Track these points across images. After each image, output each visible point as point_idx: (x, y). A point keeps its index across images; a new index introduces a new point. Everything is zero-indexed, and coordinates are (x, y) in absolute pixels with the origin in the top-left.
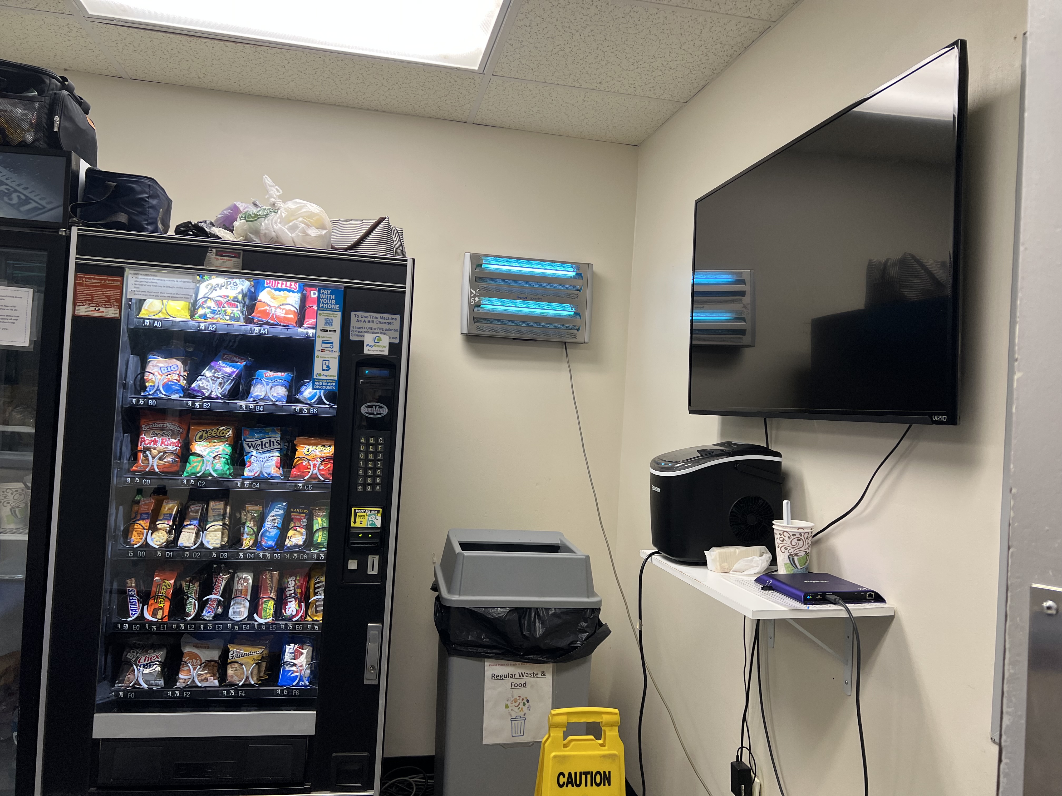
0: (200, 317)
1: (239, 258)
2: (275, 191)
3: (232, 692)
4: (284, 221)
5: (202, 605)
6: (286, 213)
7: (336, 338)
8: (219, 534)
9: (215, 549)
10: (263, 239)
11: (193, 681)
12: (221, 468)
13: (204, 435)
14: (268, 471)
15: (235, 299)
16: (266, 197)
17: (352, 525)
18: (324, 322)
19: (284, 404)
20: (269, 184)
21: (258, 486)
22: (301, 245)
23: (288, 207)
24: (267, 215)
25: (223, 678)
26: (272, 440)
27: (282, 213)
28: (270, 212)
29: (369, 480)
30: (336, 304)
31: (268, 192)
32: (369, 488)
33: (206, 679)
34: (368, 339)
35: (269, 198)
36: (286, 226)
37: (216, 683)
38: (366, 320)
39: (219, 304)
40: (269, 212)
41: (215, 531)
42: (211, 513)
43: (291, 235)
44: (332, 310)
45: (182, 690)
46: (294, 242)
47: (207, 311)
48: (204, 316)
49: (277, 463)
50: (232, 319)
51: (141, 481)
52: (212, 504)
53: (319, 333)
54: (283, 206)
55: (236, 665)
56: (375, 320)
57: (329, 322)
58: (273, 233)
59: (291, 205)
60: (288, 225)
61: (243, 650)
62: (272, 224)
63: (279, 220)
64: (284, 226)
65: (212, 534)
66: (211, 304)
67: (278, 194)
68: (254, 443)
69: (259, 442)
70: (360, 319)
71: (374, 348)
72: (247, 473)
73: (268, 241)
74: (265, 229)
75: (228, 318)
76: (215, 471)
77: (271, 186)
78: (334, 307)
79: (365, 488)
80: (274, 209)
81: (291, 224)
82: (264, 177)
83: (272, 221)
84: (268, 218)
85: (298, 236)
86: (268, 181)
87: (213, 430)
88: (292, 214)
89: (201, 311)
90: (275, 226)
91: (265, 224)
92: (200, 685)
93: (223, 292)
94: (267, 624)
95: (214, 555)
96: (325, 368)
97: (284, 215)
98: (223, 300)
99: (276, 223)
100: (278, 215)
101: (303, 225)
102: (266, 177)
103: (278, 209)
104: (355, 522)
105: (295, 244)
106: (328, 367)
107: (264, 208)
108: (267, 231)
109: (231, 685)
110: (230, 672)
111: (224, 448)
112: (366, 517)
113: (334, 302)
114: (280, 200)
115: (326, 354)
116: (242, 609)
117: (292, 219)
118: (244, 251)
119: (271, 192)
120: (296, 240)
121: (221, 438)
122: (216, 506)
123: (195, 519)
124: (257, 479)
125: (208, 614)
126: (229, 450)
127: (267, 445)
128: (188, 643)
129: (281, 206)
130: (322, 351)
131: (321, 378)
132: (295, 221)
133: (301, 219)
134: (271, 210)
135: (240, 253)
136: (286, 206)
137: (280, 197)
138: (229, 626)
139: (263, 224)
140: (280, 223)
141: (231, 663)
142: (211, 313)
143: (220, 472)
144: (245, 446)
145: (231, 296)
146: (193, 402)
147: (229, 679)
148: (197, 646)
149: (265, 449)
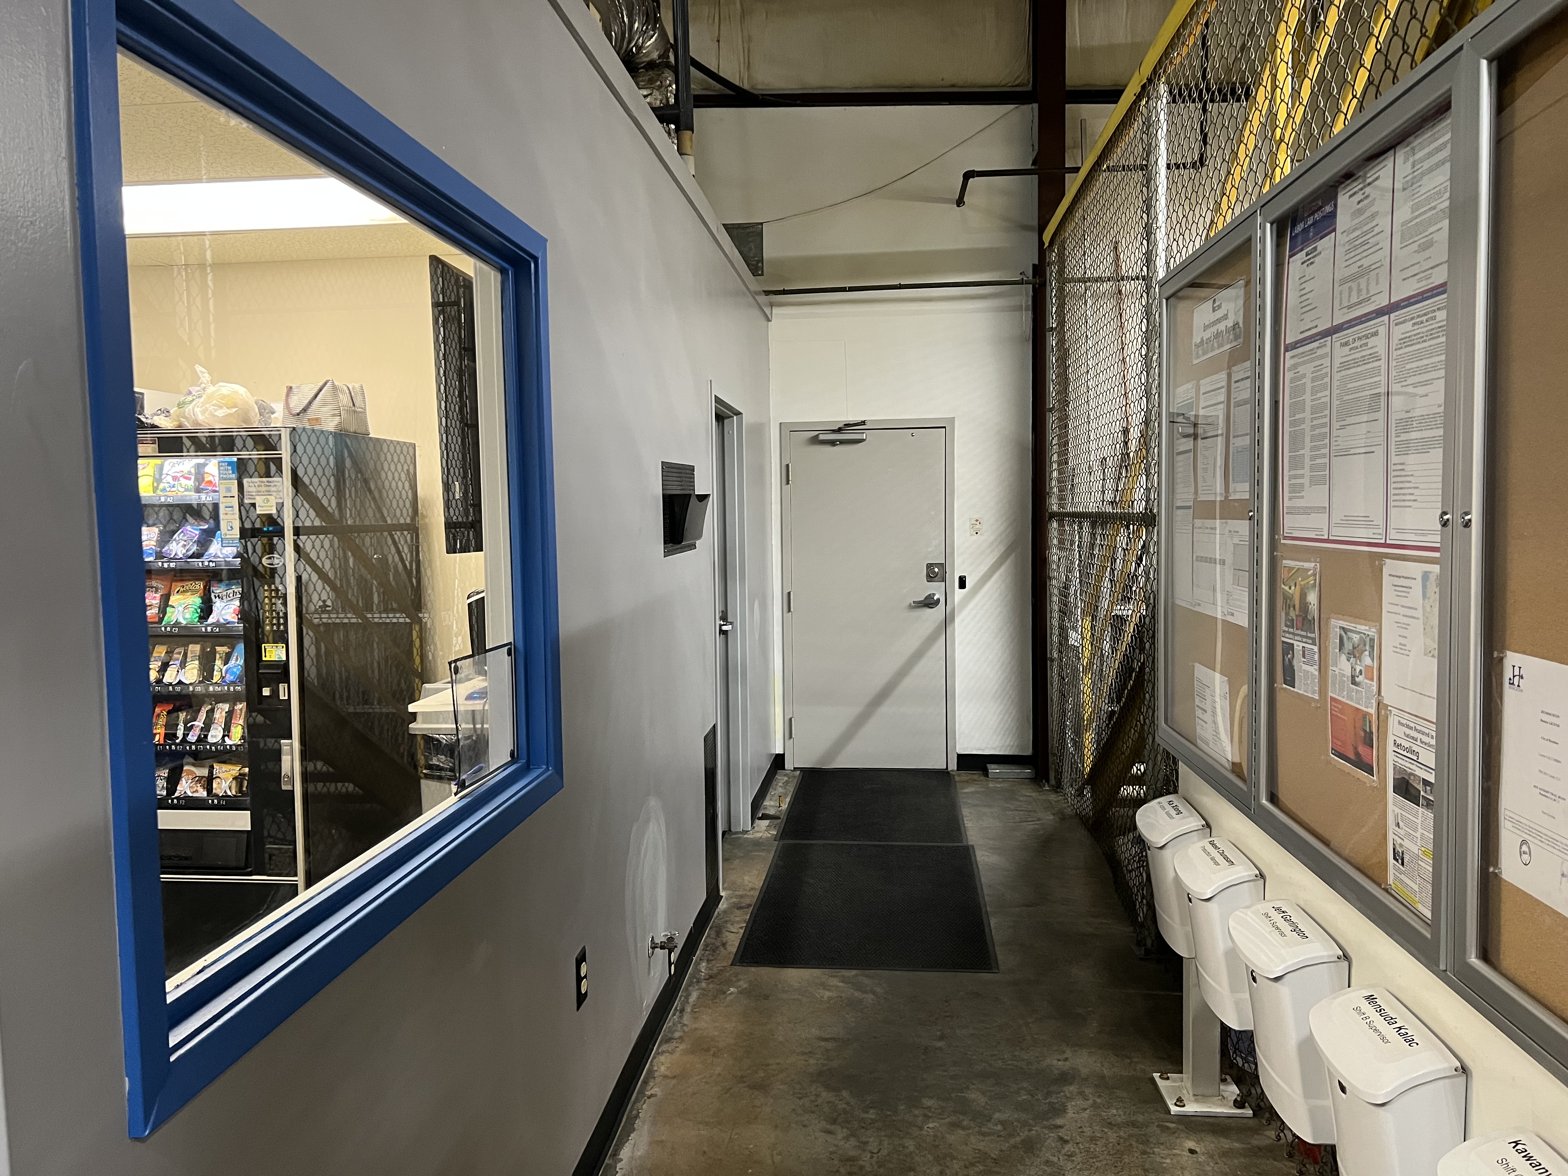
0: (162, 491)
1: (155, 444)
3: (216, 801)
5: (188, 729)
7: (235, 502)
8: (196, 672)
9: (191, 684)
10: (189, 422)
11: (187, 791)
12: (189, 617)
13: (182, 589)
14: (225, 618)
15: (190, 473)
17: (264, 659)
18: (224, 490)
19: (230, 559)
20: (201, 371)
21: (217, 630)
25: (209, 790)
26: (236, 590)
28: (197, 397)
30: (233, 473)
31: (200, 379)
32: (275, 628)
33: (197, 791)
34: (258, 501)
35: (200, 384)
37: (205, 794)
38: (256, 485)
39: (175, 478)
41: (193, 669)
42: (189, 655)
44: (230, 479)
45: (178, 798)
47: (167, 485)
48: (164, 490)
49: (235, 610)
50: (186, 490)
52: (191, 646)
53: (222, 499)
55: (218, 780)
56: (263, 484)
57: (229, 490)
61: (225, 767)
63: (200, 405)
65: (190, 672)
66: (169, 479)
68: (220, 594)
69: (225, 593)
70: (251, 484)
71: (264, 508)
72: (211, 620)
73: (192, 423)
75: (183, 490)
76: (185, 619)
77: (202, 373)
78: (231, 476)
79: (278, 627)
87: (189, 585)
88: (209, 397)
89: (161, 486)
92: (191, 795)
93: (178, 468)
94: (237, 746)
95: (191, 688)
96: (230, 528)
98: (179, 475)
103: (204, 394)
106: (231, 527)
107: (194, 394)
109: (217, 796)
110: (215, 785)
111: (196, 601)
112: (274, 652)
113: (230, 472)
115: (229, 517)
116: (218, 734)
118: (159, 437)
119: (202, 379)
121: (194, 592)
122: (195, 649)
123: (178, 660)
124: (217, 624)
125: (192, 738)
126: (199, 601)
127: (231, 595)
128: (188, 764)
129: (207, 391)
130: (226, 514)
131: (228, 537)
132: (208, 405)
133: (214, 402)
138: (208, 747)
141: (216, 777)
142: (170, 487)
143: (189, 620)
144: (213, 597)
145: (186, 471)
146: (162, 562)
147: (214, 791)
148: (194, 765)
149: (229, 598)
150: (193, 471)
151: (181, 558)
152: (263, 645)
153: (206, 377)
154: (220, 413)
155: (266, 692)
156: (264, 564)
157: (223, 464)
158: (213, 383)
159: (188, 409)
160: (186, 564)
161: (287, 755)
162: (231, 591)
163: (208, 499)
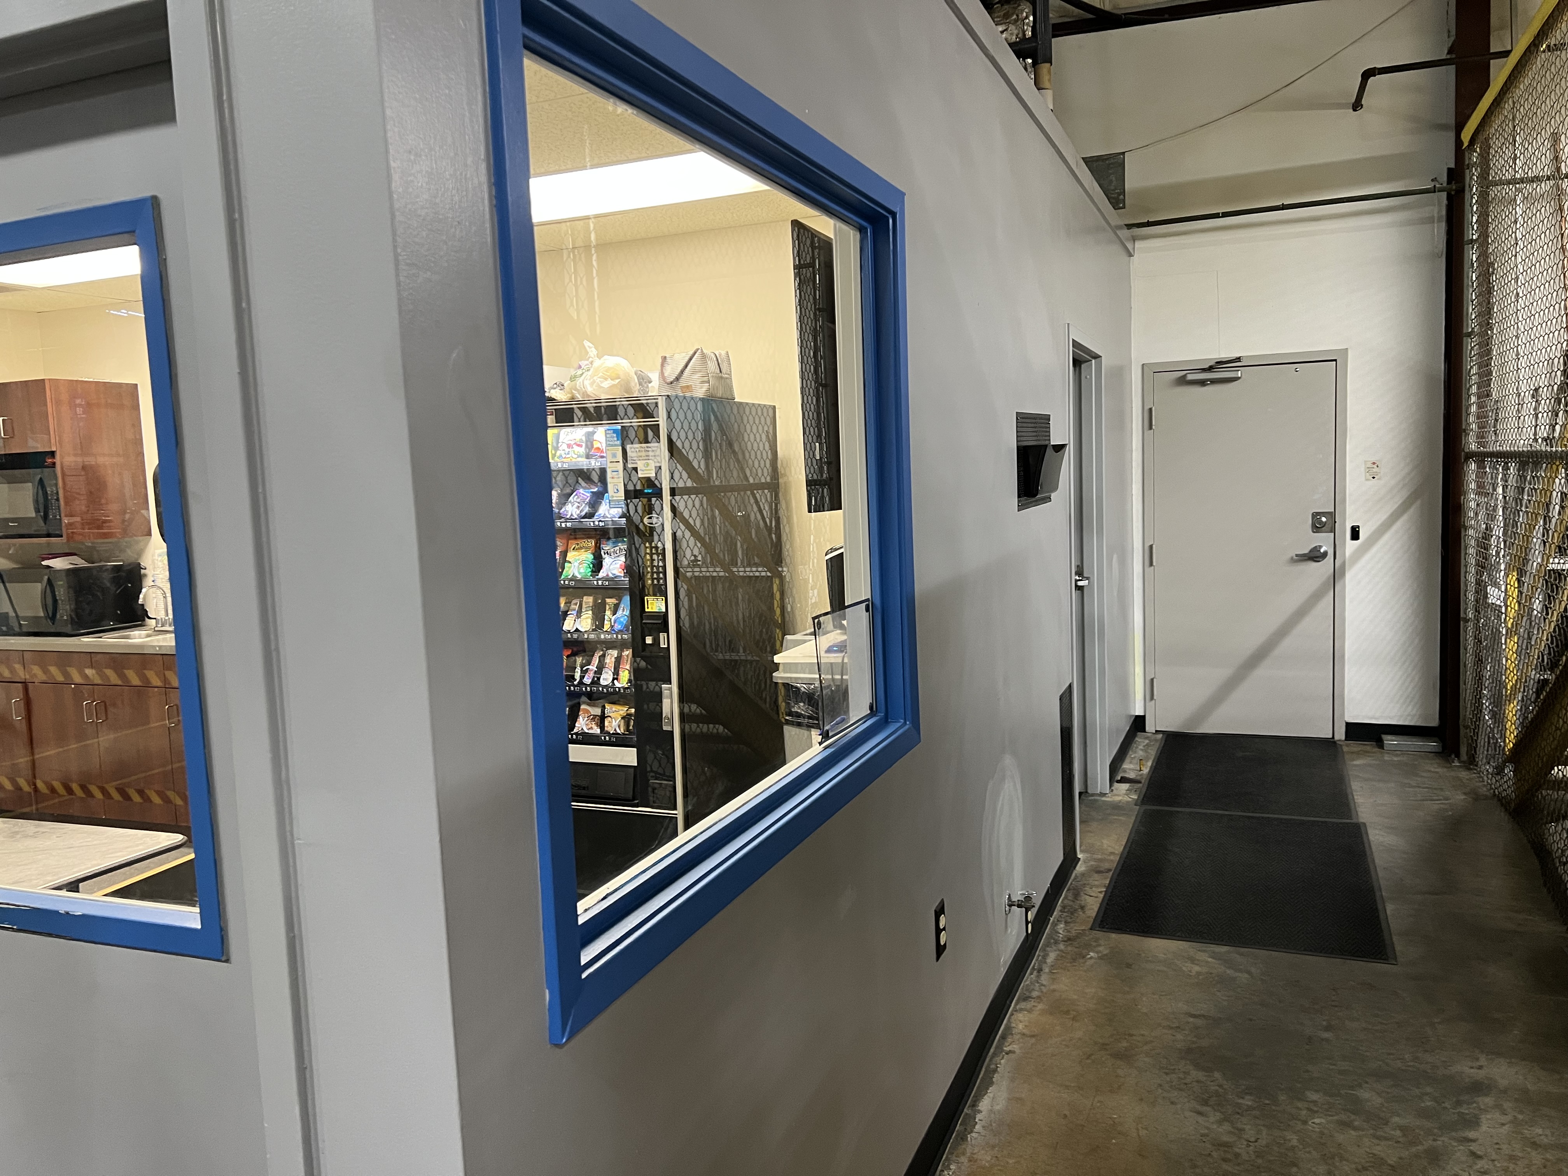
3: (607, 738)
5: (584, 672)
7: (620, 466)
9: (586, 632)
13: (576, 546)
14: (614, 572)
15: (581, 441)
17: (647, 610)
18: (611, 456)
20: (588, 346)
21: (607, 584)
25: (602, 726)
26: (622, 547)
28: (586, 371)
29: (655, 576)
30: (618, 440)
31: (588, 354)
32: (655, 582)
33: (592, 728)
34: (640, 465)
37: (598, 731)
38: (637, 450)
39: (569, 446)
40: (584, 371)
41: (587, 618)
42: (584, 606)
44: (616, 445)
45: (576, 734)
49: (621, 565)
52: (585, 598)
53: (609, 465)
55: (609, 719)
56: (643, 450)
57: (614, 456)
61: (615, 708)
65: (584, 621)
66: (565, 447)
68: (609, 551)
69: (612, 550)
70: (633, 450)
71: (645, 472)
72: (601, 574)
76: (580, 573)
78: (616, 443)
80: (590, 367)
86: (587, 344)
87: (582, 542)
92: (587, 731)
93: (571, 437)
94: (625, 689)
95: (586, 636)
96: (615, 491)
98: (572, 443)
104: (648, 608)
106: (617, 490)
109: (608, 733)
110: (606, 723)
111: (589, 557)
113: (616, 439)
115: (615, 480)
116: (609, 677)
119: (590, 353)
121: (587, 549)
122: (588, 600)
123: (575, 610)
124: (606, 579)
125: (587, 680)
126: (592, 557)
127: (618, 552)
128: (584, 703)
130: (613, 478)
131: (615, 498)
134: (587, 369)
135: (553, 411)
138: (601, 689)
141: (607, 716)
142: (565, 454)
144: (602, 552)
145: (578, 439)
146: (561, 522)
147: (606, 729)
148: (589, 705)
149: (616, 555)
150: (584, 438)
151: (576, 519)
152: (646, 598)
153: (593, 352)
154: (606, 384)
155: (649, 640)
156: (646, 523)
157: (609, 432)
158: (599, 357)
159: (579, 382)
160: (580, 524)
161: (667, 698)
162: (618, 548)
163: (597, 464)
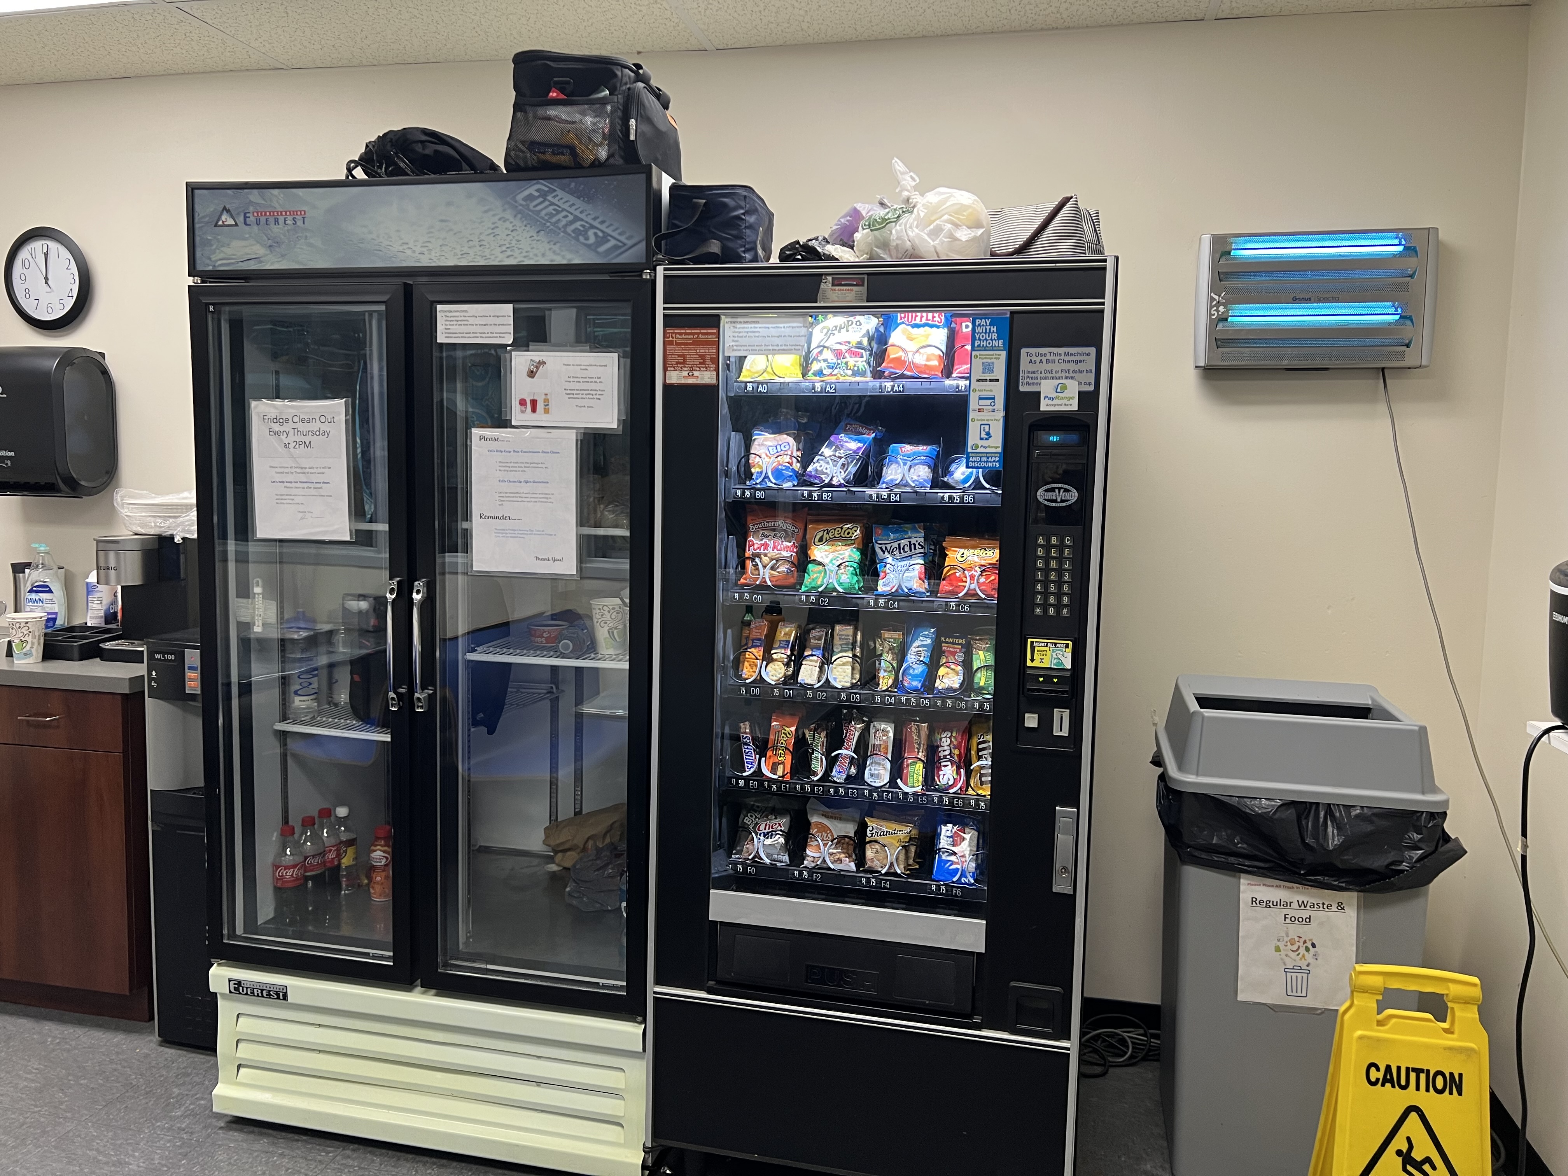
0: (815, 374)
1: (863, 285)
2: (908, 180)
3: (873, 882)
4: (922, 224)
5: (832, 762)
6: (926, 211)
7: (999, 390)
8: (849, 669)
9: (843, 689)
10: (894, 253)
11: (824, 861)
12: (848, 581)
13: (826, 536)
14: (909, 586)
15: (859, 346)
16: (897, 191)
17: (1029, 663)
18: (981, 367)
19: (928, 490)
20: (899, 171)
21: (896, 605)
22: (947, 255)
23: (928, 202)
24: (899, 217)
25: (860, 861)
26: (913, 541)
27: (920, 212)
28: (903, 212)
29: (1052, 600)
31: (899, 183)
32: (1051, 611)
33: (840, 861)
34: (1046, 388)
35: (901, 191)
36: (925, 231)
37: (853, 866)
38: (1044, 359)
39: (839, 354)
40: (901, 212)
41: (844, 664)
42: (837, 641)
43: (932, 243)
44: (993, 349)
45: (811, 871)
46: (937, 253)
47: (824, 365)
48: (820, 373)
49: (920, 573)
50: (855, 373)
51: (751, 597)
52: (838, 628)
53: (975, 385)
54: (920, 201)
55: (877, 846)
56: (1057, 358)
57: (988, 368)
58: (908, 242)
59: (932, 198)
60: (928, 229)
61: (885, 826)
62: (906, 230)
63: (916, 223)
64: (923, 231)
65: (839, 668)
66: (828, 355)
67: (913, 184)
68: (888, 546)
69: (896, 545)
70: (1034, 358)
71: (1055, 402)
72: (882, 587)
73: (901, 256)
74: (897, 239)
75: (850, 372)
76: (840, 584)
77: (903, 173)
78: (995, 343)
79: (1045, 611)
80: (909, 207)
81: (932, 227)
82: (894, 161)
83: (905, 225)
84: (901, 221)
85: (942, 242)
86: (899, 166)
87: (836, 529)
88: (933, 210)
89: (815, 367)
90: (910, 233)
91: (896, 230)
92: (832, 867)
93: (843, 336)
94: (915, 794)
95: (844, 696)
96: (983, 435)
97: (922, 214)
98: (844, 348)
99: (911, 227)
100: (913, 216)
101: (949, 226)
102: (896, 162)
103: (914, 207)
104: (1032, 660)
105: (938, 257)
106: (988, 434)
107: (895, 207)
108: (899, 242)
109: (872, 871)
110: (869, 853)
111: (850, 554)
112: (1049, 653)
113: (995, 336)
114: (917, 193)
115: (985, 416)
116: (882, 772)
117: (932, 219)
118: (868, 274)
119: (904, 182)
120: (939, 248)
121: (846, 540)
123: (818, 648)
124: (894, 596)
125: (838, 776)
126: (857, 556)
127: (907, 549)
128: (816, 811)
129: (917, 202)
130: (980, 410)
131: (979, 450)
132: (938, 222)
133: (946, 217)
134: (904, 210)
135: (864, 278)
136: (925, 201)
137: (915, 188)
138: (866, 792)
139: (894, 232)
140: (917, 227)
141: (870, 842)
142: (829, 367)
143: (847, 586)
144: (878, 550)
145: (854, 342)
146: (810, 491)
147: (869, 864)
148: (826, 815)
149: (904, 554)
151: (840, 486)
152: (1029, 640)
154: (964, 234)
155: (1030, 721)
157: (983, 322)
159: (896, 232)
160: (848, 495)
161: (1066, 832)
162: (907, 542)
163: (896, 388)
